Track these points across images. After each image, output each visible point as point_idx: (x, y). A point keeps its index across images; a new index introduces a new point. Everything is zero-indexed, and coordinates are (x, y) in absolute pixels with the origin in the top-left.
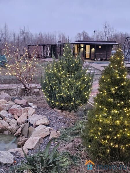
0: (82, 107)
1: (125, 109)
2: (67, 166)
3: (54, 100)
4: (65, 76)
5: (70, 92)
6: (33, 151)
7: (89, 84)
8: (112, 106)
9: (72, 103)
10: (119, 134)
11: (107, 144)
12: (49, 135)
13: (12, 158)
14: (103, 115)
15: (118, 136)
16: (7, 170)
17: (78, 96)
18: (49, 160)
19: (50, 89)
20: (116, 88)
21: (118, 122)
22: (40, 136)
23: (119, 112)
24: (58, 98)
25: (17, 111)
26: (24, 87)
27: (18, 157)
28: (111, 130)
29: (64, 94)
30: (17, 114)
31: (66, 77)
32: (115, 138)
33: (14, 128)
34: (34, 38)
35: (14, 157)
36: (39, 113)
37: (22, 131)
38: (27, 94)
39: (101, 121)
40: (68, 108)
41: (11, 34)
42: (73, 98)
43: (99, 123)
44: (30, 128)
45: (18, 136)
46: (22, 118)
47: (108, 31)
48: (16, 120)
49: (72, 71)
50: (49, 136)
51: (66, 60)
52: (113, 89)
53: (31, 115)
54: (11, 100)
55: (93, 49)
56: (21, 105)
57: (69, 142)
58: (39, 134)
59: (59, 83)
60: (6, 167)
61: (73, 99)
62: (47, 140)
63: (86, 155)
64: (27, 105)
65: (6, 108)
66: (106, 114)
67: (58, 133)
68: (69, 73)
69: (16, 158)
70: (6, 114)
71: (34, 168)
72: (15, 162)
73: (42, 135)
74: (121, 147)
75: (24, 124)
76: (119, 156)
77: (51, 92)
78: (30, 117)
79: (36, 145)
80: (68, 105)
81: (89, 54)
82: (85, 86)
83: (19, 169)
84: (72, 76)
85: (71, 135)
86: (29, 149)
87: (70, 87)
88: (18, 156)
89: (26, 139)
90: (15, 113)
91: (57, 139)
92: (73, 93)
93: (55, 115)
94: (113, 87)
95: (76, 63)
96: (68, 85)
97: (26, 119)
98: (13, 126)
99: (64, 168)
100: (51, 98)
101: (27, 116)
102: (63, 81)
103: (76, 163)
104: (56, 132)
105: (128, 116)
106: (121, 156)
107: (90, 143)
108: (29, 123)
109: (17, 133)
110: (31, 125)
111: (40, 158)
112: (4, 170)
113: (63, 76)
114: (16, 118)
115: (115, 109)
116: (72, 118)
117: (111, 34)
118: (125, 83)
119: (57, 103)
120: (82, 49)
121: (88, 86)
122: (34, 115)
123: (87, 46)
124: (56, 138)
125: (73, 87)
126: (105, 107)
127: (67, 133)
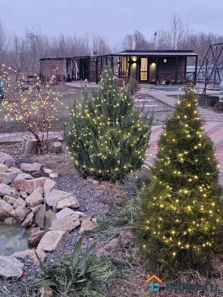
0: (134, 175)
1: (201, 188)
2: (108, 279)
3: (86, 164)
4: (104, 124)
5: (113, 150)
6: (53, 254)
7: (144, 136)
8: (178, 184)
9: (116, 169)
10: (191, 228)
11: (172, 243)
12: (80, 226)
13: (19, 267)
14: (165, 197)
15: (190, 230)
16: (13, 288)
17: (126, 156)
18: (79, 270)
19: (79, 146)
20: (186, 153)
21: (189, 208)
22: (64, 228)
23: (190, 191)
24: (93, 160)
25: (26, 184)
26: (36, 140)
27: (29, 266)
28: (177, 221)
29: (102, 155)
30: (25, 189)
31: (106, 125)
32: (185, 233)
33: (21, 214)
34: (51, 45)
35: (23, 267)
36: (61, 186)
37: (34, 217)
38: (42, 151)
39: (162, 206)
40: (110, 177)
41: (10, 38)
42: (117, 160)
43: (158, 210)
44: (47, 212)
45: (28, 227)
46: (34, 197)
47: (179, 32)
48: (24, 199)
49: (115, 115)
50: (78, 227)
51: (105, 97)
52: (181, 155)
53: (49, 191)
54: (14, 164)
55: (153, 65)
56: (31, 173)
57: (111, 237)
58: (63, 224)
59: (95, 136)
60: (11, 283)
61: (119, 161)
62: (76, 234)
63: (138, 259)
64: (41, 174)
65: (6, 179)
66: (170, 196)
67: (94, 222)
68: (110, 117)
69: (26, 267)
70: (7, 190)
71: (55, 285)
72: (25, 273)
73: (67, 225)
74: (194, 247)
75: (37, 207)
76: (192, 261)
77: (81, 151)
78: (46, 194)
79: (58, 245)
80: (110, 172)
81: (146, 73)
82: (138, 139)
83: (31, 286)
84: (115, 124)
85: (115, 226)
86: (46, 252)
87: (112, 143)
88: (29, 264)
89: (42, 231)
90: (22, 188)
91: (91, 233)
92: (118, 153)
93: (89, 189)
94: (180, 152)
95: (121, 100)
96: (110, 138)
97: (40, 198)
98: (20, 210)
99: (104, 283)
100: (82, 161)
101: (42, 192)
102: (101, 132)
103: (123, 273)
104: (91, 220)
105: (205, 197)
106: (195, 262)
107: (146, 242)
108: (47, 204)
109: (27, 221)
110: (49, 208)
111: (66, 267)
112: (8, 288)
113: (101, 124)
114: (25, 196)
115: (184, 188)
116: (118, 194)
117: (185, 37)
118: (200, 145)
119: (92, 169)
120: (134, 65)
121: (142, 139)
122: (53, 191)
123: (142, 59)
124: (90, 231)
125: (118, 141)
126: (169, 185)
127: (109, 221)
